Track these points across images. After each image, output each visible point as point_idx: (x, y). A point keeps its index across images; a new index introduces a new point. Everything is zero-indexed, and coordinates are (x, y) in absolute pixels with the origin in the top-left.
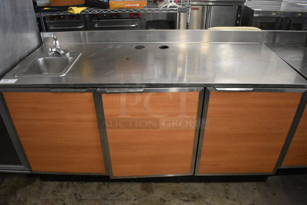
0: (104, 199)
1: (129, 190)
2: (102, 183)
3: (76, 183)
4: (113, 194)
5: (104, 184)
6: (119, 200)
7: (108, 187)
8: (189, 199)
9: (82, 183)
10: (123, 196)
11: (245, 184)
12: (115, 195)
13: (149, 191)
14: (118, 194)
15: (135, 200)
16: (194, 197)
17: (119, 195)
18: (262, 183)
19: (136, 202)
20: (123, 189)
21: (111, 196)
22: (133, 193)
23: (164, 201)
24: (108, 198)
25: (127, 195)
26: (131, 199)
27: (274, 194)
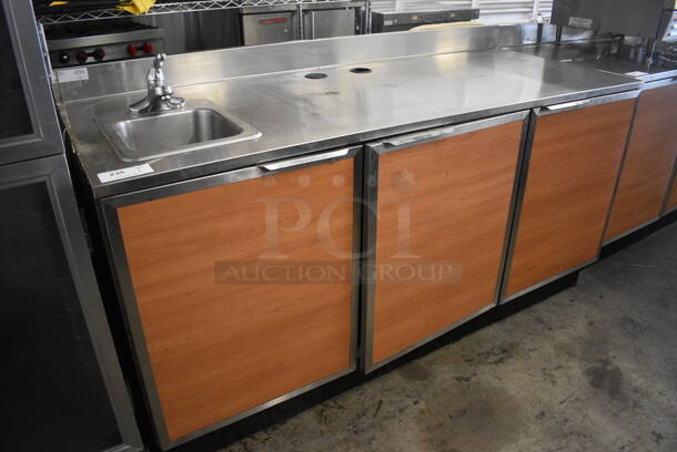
0: (355, 432)
1: (388, 393)
2: (320, 407)
3: (261, 435)
4: (364, 414)
5: (325, 406)
6: (385, 418)
7: (340, 407)
8: (501, 356)
9: (275, 428)
10: (386, 408)
11: (555, 298)
12: (370, 414)
13: (423, 375)
14: (374, 410)
15: (416, 403)
16: (504, 351)
17: (378, 409)
18: (573, 288)
19: (422, 405)
20: (373, 397)
21: (363, 419)
22: (399, 393)
23: (467, 380)
24: (360, 427)
25: (391, 402)
26: (407, 407)
27: (601, 297)
